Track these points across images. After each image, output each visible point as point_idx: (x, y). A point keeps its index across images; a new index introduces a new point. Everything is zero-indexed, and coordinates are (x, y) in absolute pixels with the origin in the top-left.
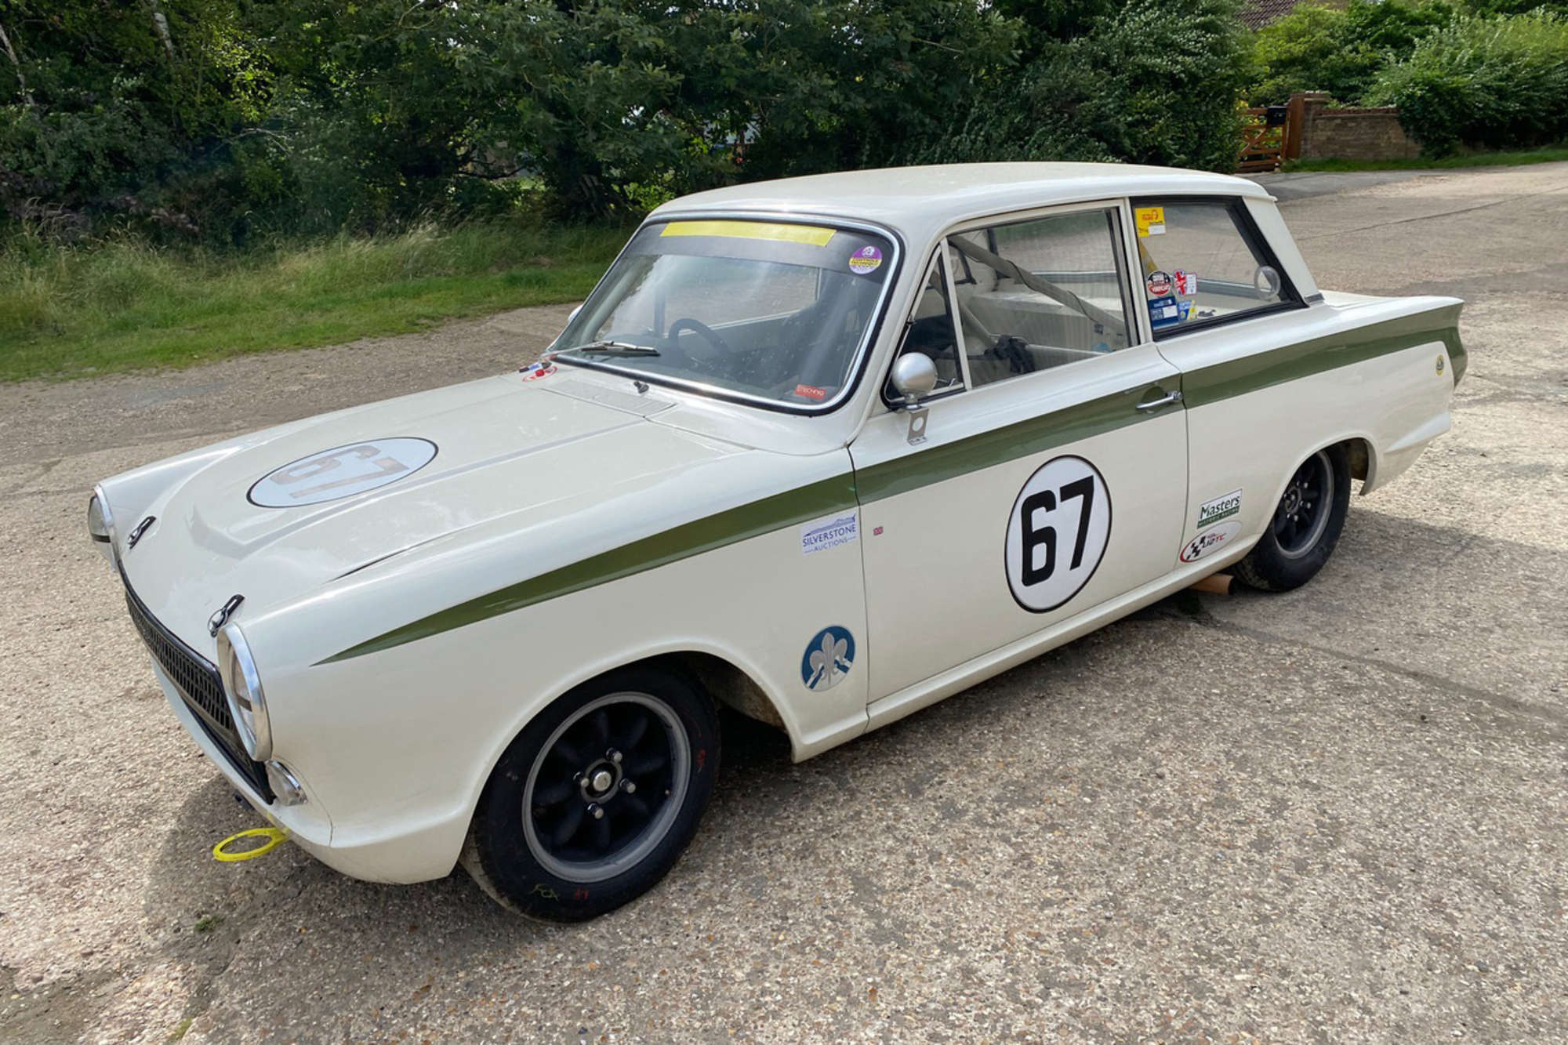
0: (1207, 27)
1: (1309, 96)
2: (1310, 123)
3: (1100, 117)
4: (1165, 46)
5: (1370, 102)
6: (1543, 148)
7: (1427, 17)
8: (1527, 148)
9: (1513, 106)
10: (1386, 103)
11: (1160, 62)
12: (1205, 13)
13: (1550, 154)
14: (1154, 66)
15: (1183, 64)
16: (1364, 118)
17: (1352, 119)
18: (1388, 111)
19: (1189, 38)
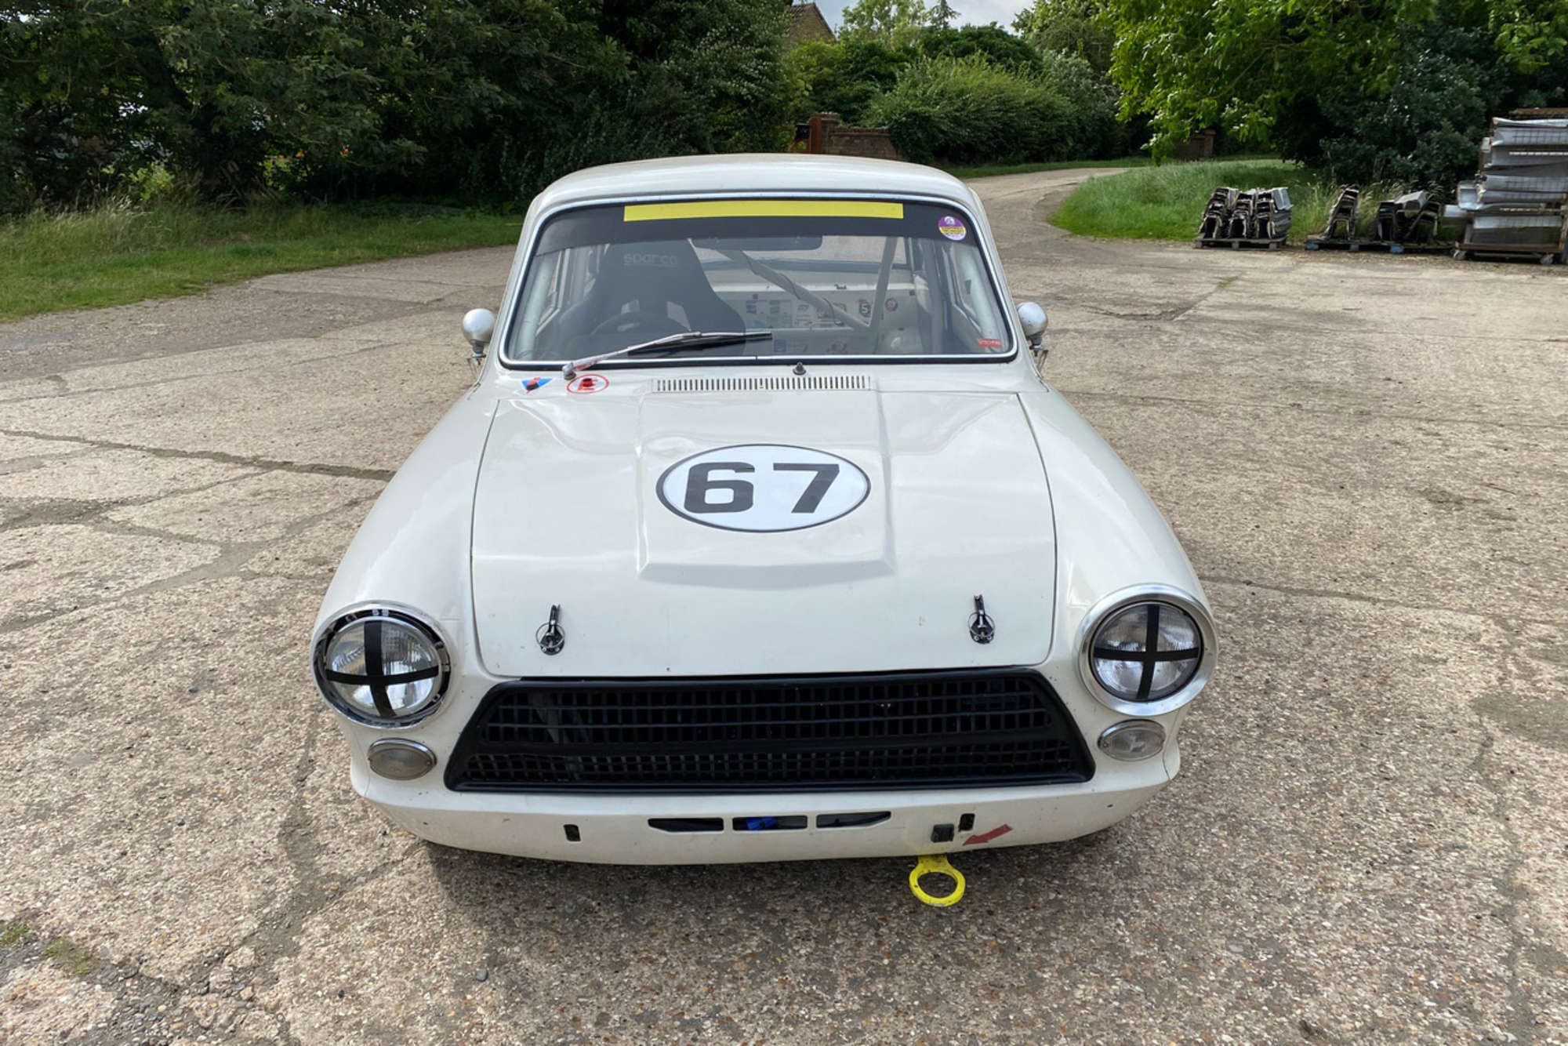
0: (762, 57)
1: (824, 116)
2: (826, 139)
3: (692, 128)
4: (733, 72)
5: (869, 124)
6: (986, 165)
7: (900, 57)
8: (976, 165)
9: (965, 132)
10: (880, 125)
11: (731, 85)
12: (761, 45)
13: (993, 170)
14: (725, 87)
15: (749, 88)
16: (866, 136)
17: (858, 137)
18: (882, 131)
19: (750, 67)
